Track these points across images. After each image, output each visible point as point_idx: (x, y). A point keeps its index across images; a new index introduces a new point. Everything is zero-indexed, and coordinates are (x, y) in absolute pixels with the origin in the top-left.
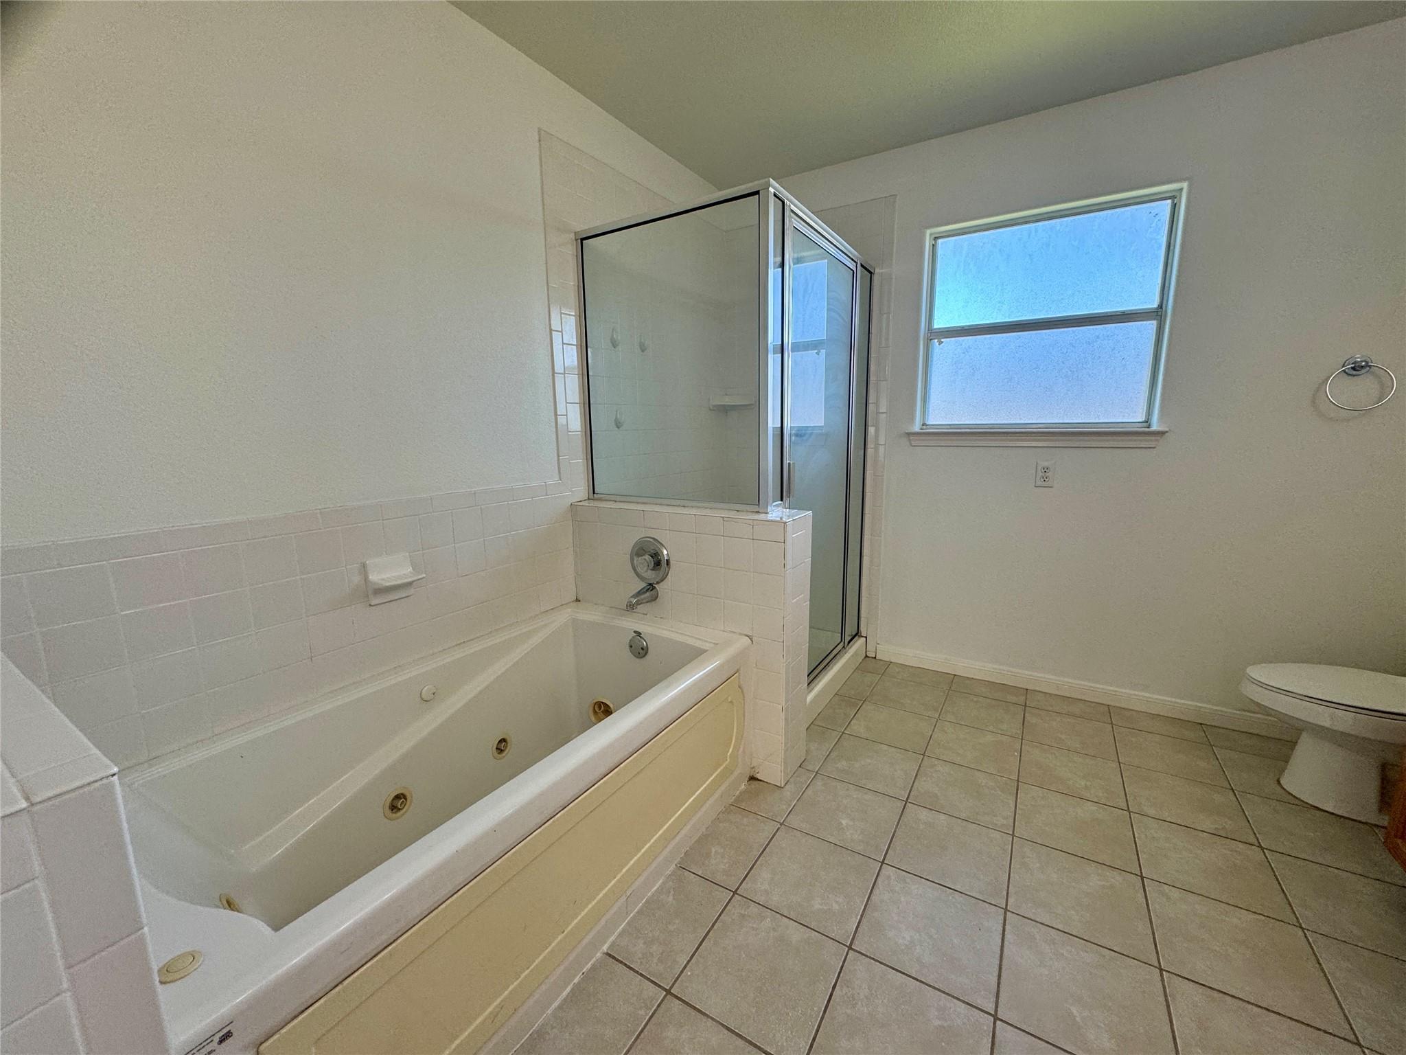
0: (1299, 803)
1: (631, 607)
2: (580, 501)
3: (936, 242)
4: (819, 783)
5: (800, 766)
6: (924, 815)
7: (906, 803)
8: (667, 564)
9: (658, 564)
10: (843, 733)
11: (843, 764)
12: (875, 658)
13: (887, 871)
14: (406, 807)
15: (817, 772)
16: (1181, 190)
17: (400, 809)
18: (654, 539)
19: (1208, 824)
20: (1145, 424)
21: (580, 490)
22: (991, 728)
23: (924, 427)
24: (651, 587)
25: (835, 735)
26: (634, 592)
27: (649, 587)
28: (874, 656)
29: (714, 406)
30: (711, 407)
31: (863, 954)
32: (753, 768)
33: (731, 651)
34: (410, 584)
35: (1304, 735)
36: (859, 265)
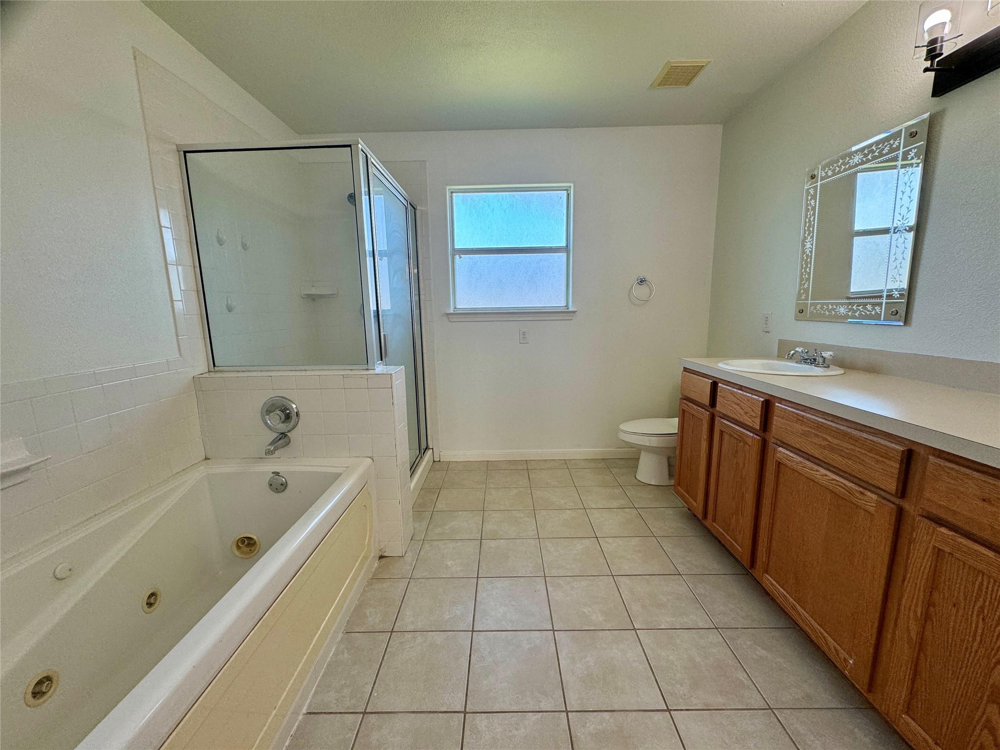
0: (643, 484)
1: (269, 453)
2: (201, 374)
3: (452, 194)
4: (427, 546)
5: (411, 540)
6: (493, 544)
7: (481, 541)
8: (297, 416)
9: (288, 417)
10: (433, 511)
11: (438, 530)
12: (440, 461)
13: (481, 581)
14: (52, 690)
15: (423, 540)
16: (570, 187)
17: (44, 693)
18: (282, 397)
19: (615, 504)
20: (567, 308)
21: (201, 365)
22: (514, 486)
23: (456, 310)
24: (283, 435)
25: (428, 515)
26: (269, 443)
27: (281, 436)
28: (439, 460)
29: (305, 295)
30: (302, 296)
31: (480, 631)
32: (381, 550)
33: (360, 470)
34: (27, 468)
35: (642, 452)
36: (409, 203)
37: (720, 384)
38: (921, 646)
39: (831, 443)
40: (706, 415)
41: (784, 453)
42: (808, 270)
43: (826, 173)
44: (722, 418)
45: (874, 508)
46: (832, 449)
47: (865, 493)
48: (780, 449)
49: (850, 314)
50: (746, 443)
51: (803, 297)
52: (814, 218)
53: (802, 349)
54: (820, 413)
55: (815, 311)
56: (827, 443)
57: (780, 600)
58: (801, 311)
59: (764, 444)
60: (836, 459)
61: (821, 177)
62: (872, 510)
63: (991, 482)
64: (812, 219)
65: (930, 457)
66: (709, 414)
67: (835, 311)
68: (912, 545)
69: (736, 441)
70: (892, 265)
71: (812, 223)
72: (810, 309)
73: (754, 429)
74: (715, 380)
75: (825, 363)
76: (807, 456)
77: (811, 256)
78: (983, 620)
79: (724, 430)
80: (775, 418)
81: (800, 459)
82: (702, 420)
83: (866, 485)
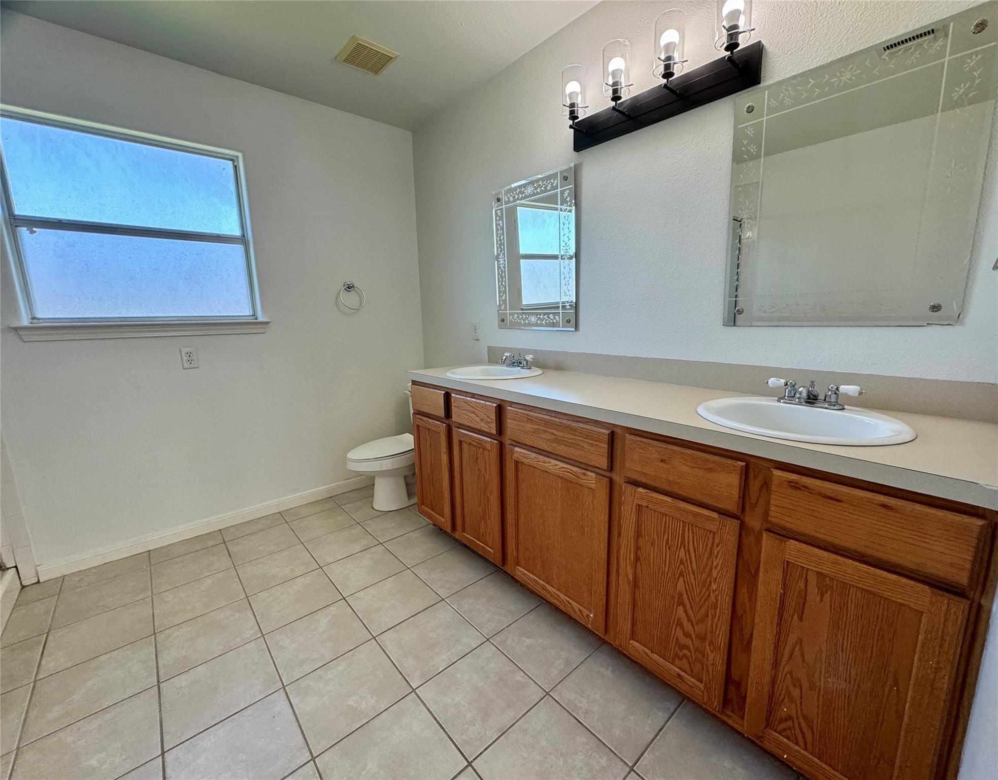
0: (381, 513)
6: (181, 681)
10: (35, 682)
12: (38, 582)
13: (169, 756)
16: (237, 157)
19: (358, 548)
20: (254, 317)
22: (206, 574)
23: (34, 321)
25: (26, 691)
37: (453, 395)
38: (635, 584)
39: (557, 436)
40: (442, 427)
41: (521, 452)
42: (504, 283)
43: (508, 198)
44: (459, 428)
45: (594, 485)
46: (557, 441)
47: (587, 474)
48: (517, 449)
49: (539, 322)
50: (485, 449)
51: (503, 308)
52: (504, 237)
53: (509, 354)
54: (544, 410)
55: (513, 320)
56: (554, 437)
57: (532, 585)
58: (503, 321)
59: (501, 445)
60: (562, 450)
61: (505, 201)
62: (593, 486)
63: (663, 446)
64: (502, 238)
65: (627, 435)
66: (445, 427)
67: (528, 320)
68: (622, 507)
69: (475, 449)
70: (563, 282)
71: (503, 241)
72: (509, 319)
73: (489, 433)
74: (447, 390)
75: (528, 366)
76: (538, 451)
77: (505, 271)
78: (669, 548)
79: (462, 439)
80: (509, 421)
81: (534, 455)
82: (440, 433)
83: (587, 467)
